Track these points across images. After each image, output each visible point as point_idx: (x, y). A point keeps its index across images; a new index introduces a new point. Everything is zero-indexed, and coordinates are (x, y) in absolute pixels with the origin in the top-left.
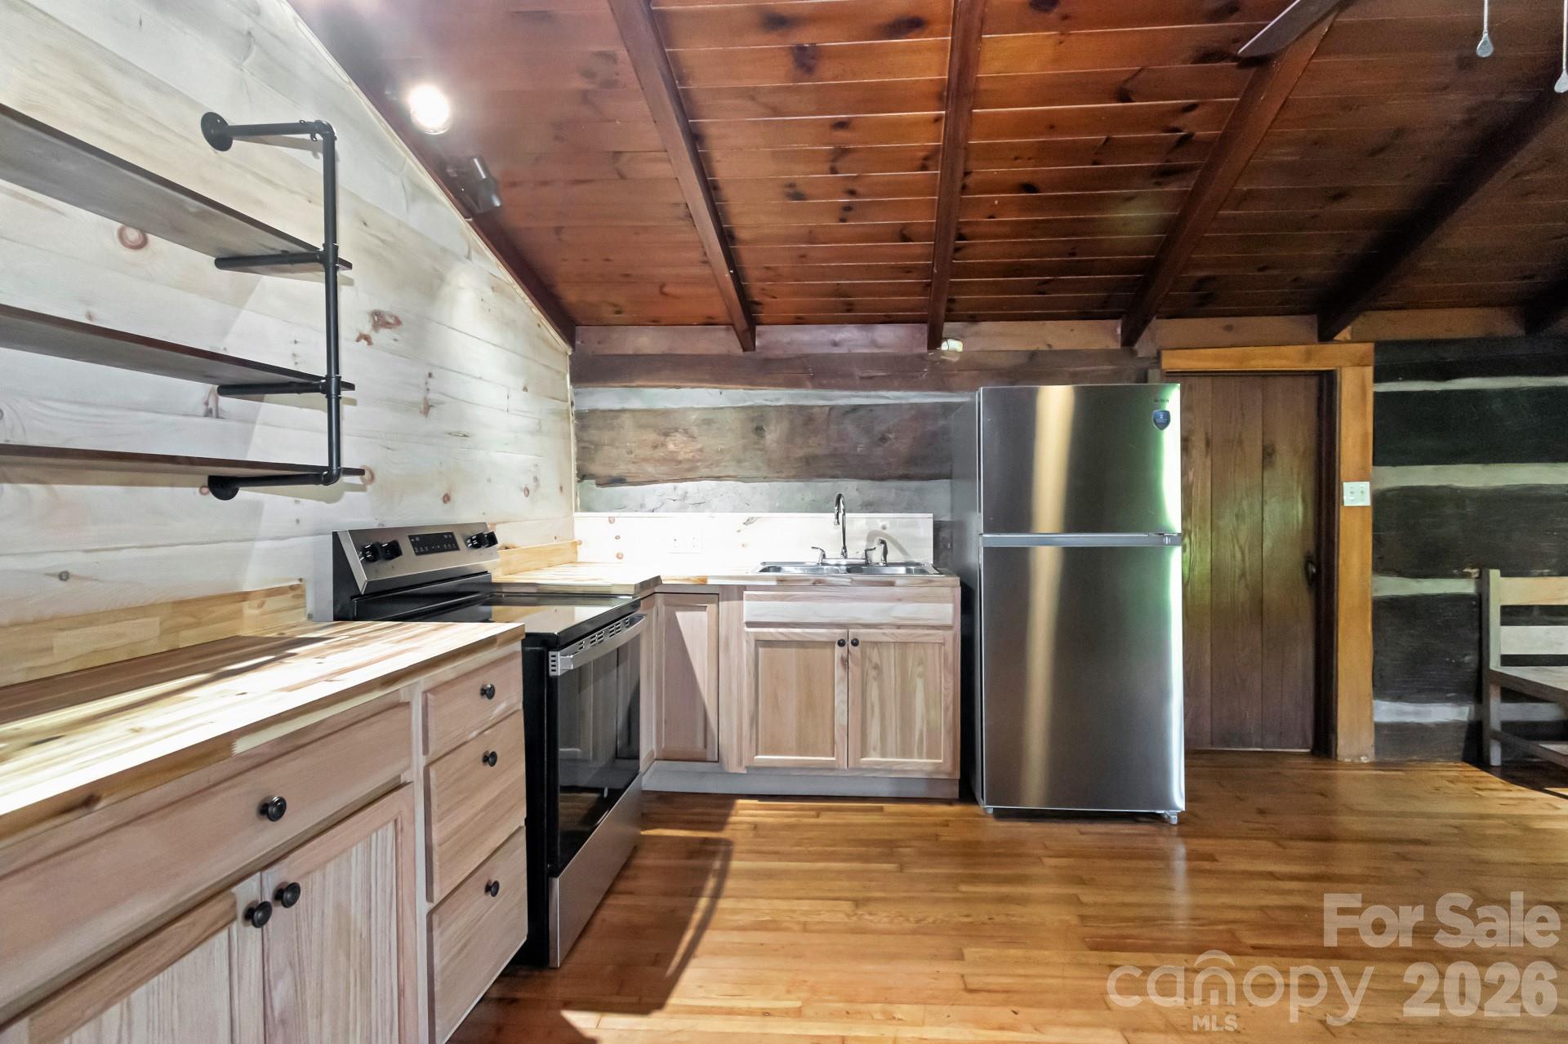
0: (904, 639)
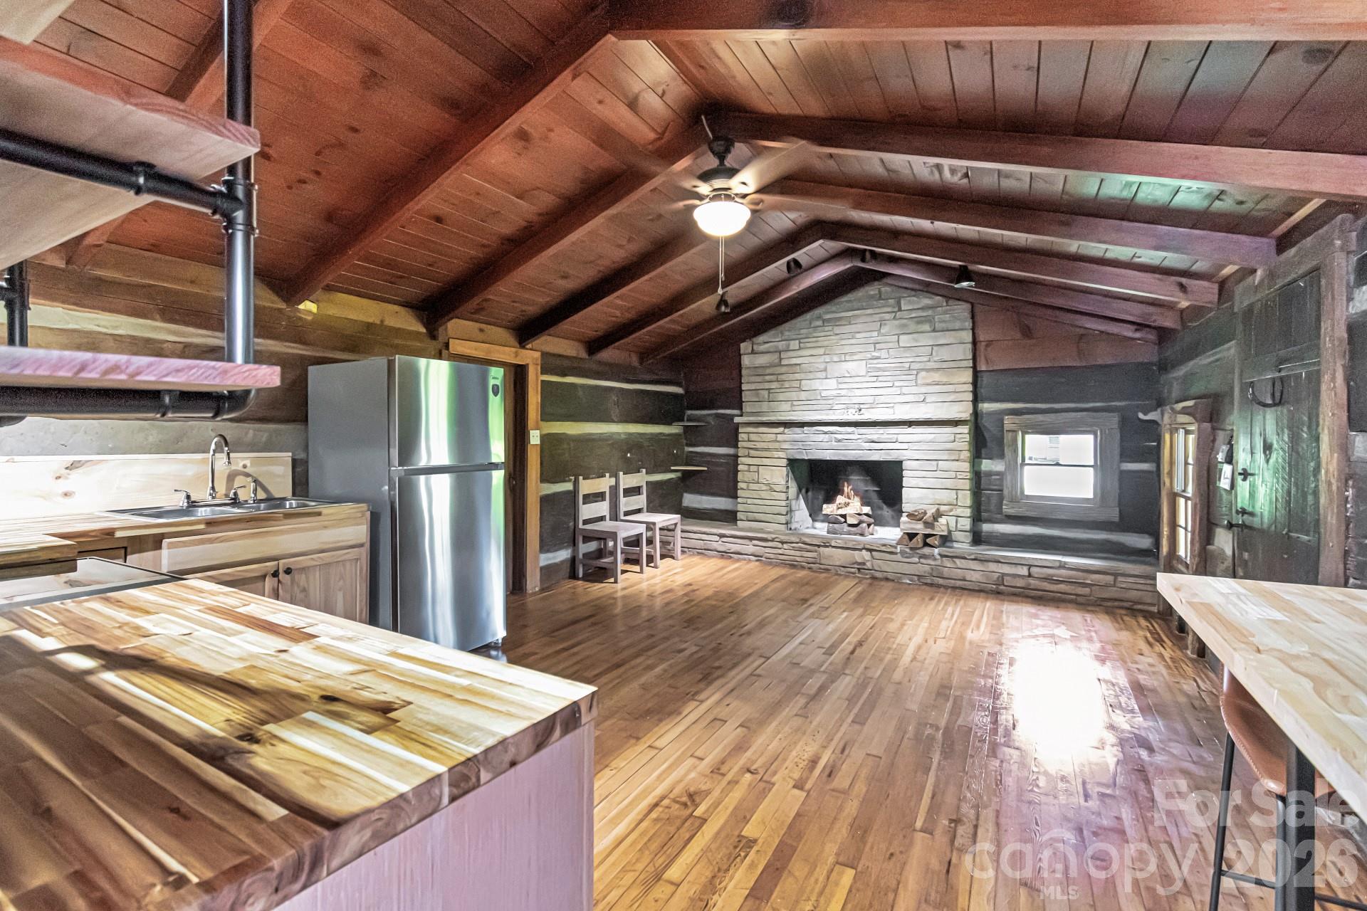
0: (328, 561)
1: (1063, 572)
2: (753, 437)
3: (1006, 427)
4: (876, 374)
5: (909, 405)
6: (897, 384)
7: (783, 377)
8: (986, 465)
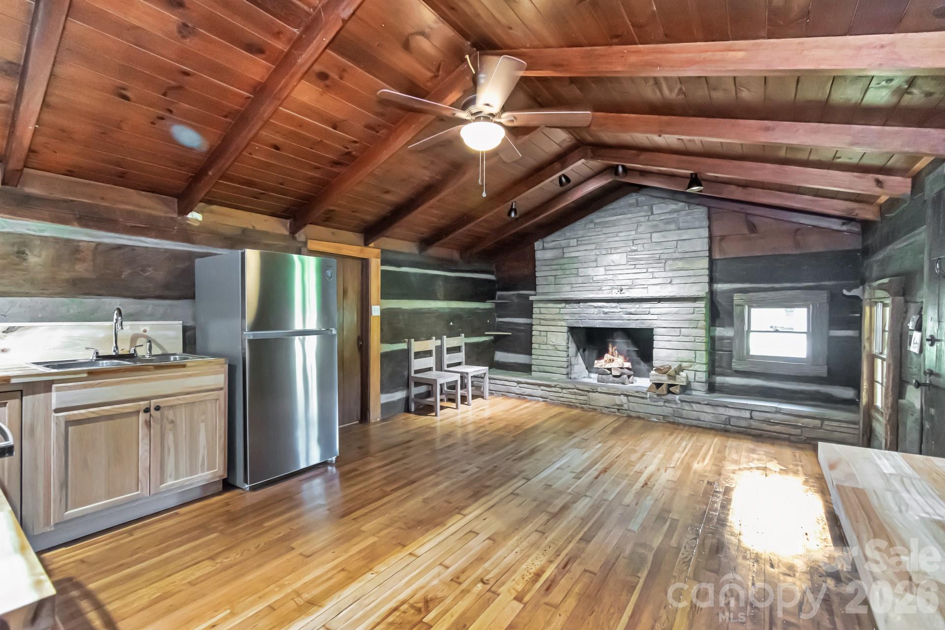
0: (193, 400)
1: (779, 416)
2: (543, 311)
3: (735, 302)
4: (633, 262)
5: (659, 286)
6: (650, 270)
7: (566, 266)
8: (719, 331)
